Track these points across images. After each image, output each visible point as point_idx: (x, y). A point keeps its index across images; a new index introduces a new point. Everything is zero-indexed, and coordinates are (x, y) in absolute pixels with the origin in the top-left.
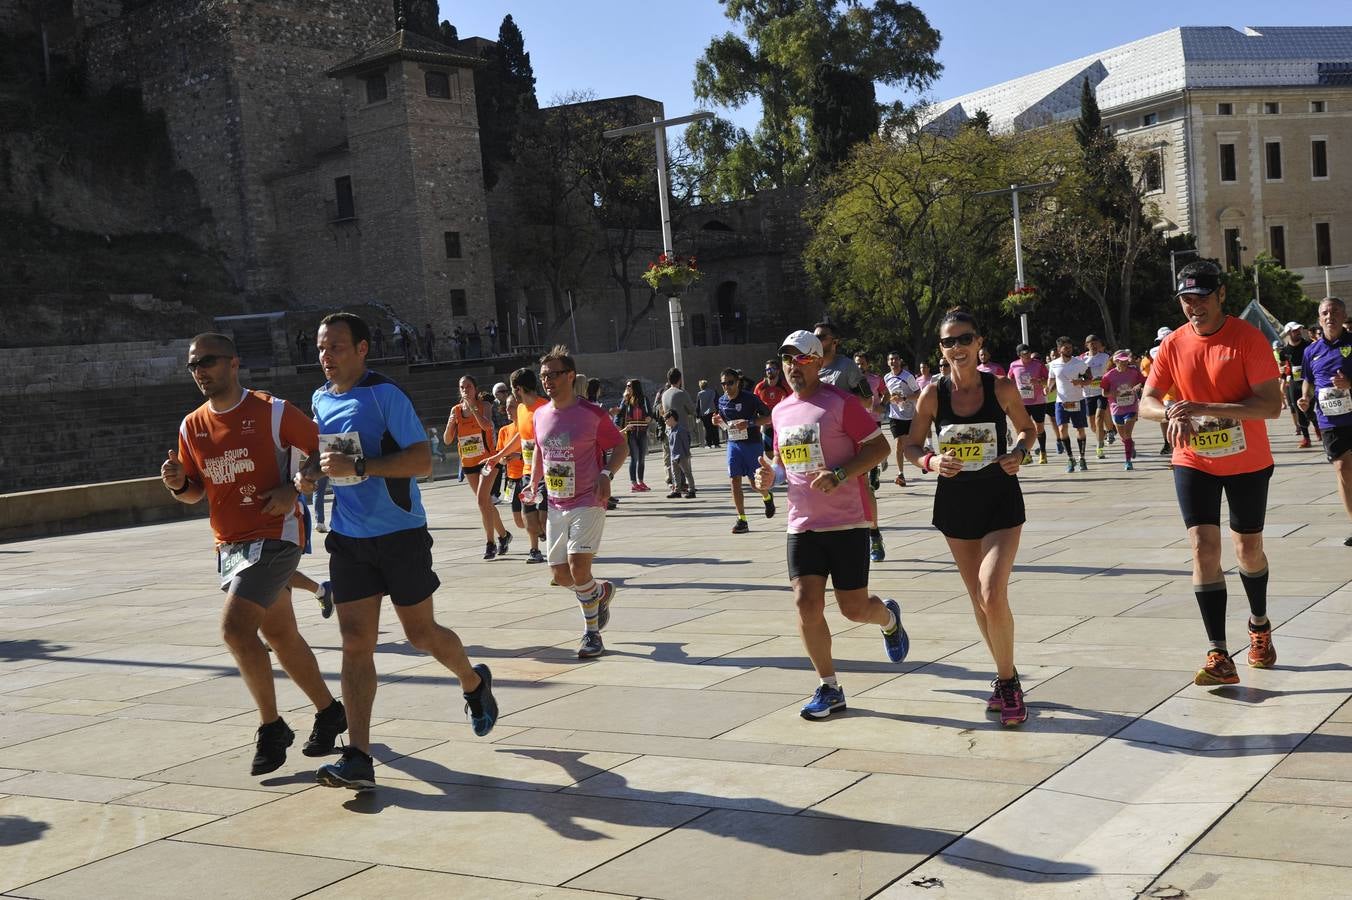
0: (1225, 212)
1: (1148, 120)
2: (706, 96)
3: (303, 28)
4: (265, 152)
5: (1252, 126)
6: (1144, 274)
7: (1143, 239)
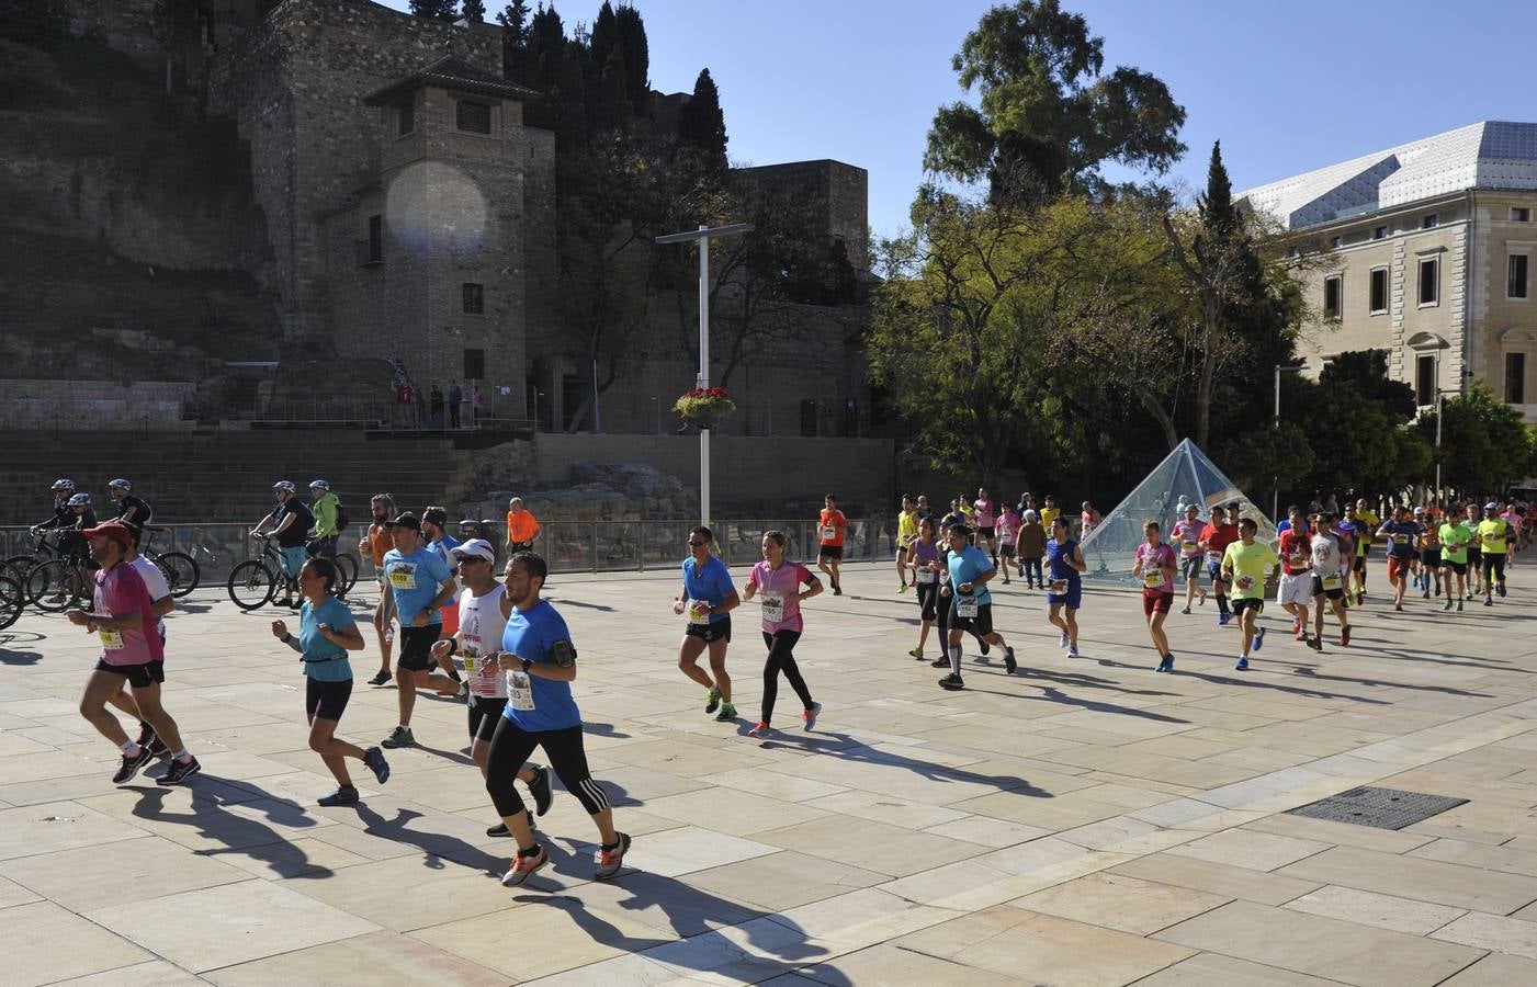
0: (1509, 331)
1: (1428, 222)
2: (937, 169)
4: (321, 187)
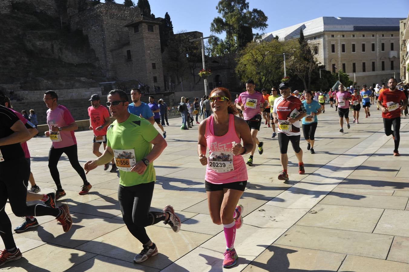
0: (333, 60)
1: (315, 38)
2: (213, 31)
3: (120, 15)
4: (111, 44)
5: (339, 40)
6: (313, 74)
7: (313, 66)
